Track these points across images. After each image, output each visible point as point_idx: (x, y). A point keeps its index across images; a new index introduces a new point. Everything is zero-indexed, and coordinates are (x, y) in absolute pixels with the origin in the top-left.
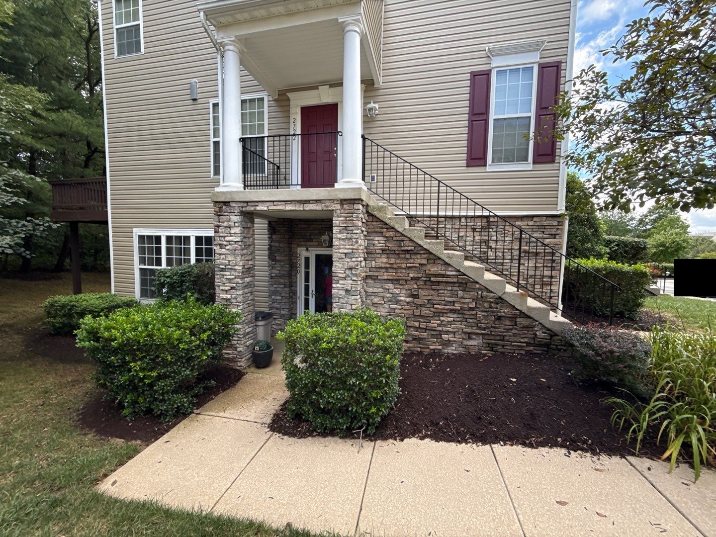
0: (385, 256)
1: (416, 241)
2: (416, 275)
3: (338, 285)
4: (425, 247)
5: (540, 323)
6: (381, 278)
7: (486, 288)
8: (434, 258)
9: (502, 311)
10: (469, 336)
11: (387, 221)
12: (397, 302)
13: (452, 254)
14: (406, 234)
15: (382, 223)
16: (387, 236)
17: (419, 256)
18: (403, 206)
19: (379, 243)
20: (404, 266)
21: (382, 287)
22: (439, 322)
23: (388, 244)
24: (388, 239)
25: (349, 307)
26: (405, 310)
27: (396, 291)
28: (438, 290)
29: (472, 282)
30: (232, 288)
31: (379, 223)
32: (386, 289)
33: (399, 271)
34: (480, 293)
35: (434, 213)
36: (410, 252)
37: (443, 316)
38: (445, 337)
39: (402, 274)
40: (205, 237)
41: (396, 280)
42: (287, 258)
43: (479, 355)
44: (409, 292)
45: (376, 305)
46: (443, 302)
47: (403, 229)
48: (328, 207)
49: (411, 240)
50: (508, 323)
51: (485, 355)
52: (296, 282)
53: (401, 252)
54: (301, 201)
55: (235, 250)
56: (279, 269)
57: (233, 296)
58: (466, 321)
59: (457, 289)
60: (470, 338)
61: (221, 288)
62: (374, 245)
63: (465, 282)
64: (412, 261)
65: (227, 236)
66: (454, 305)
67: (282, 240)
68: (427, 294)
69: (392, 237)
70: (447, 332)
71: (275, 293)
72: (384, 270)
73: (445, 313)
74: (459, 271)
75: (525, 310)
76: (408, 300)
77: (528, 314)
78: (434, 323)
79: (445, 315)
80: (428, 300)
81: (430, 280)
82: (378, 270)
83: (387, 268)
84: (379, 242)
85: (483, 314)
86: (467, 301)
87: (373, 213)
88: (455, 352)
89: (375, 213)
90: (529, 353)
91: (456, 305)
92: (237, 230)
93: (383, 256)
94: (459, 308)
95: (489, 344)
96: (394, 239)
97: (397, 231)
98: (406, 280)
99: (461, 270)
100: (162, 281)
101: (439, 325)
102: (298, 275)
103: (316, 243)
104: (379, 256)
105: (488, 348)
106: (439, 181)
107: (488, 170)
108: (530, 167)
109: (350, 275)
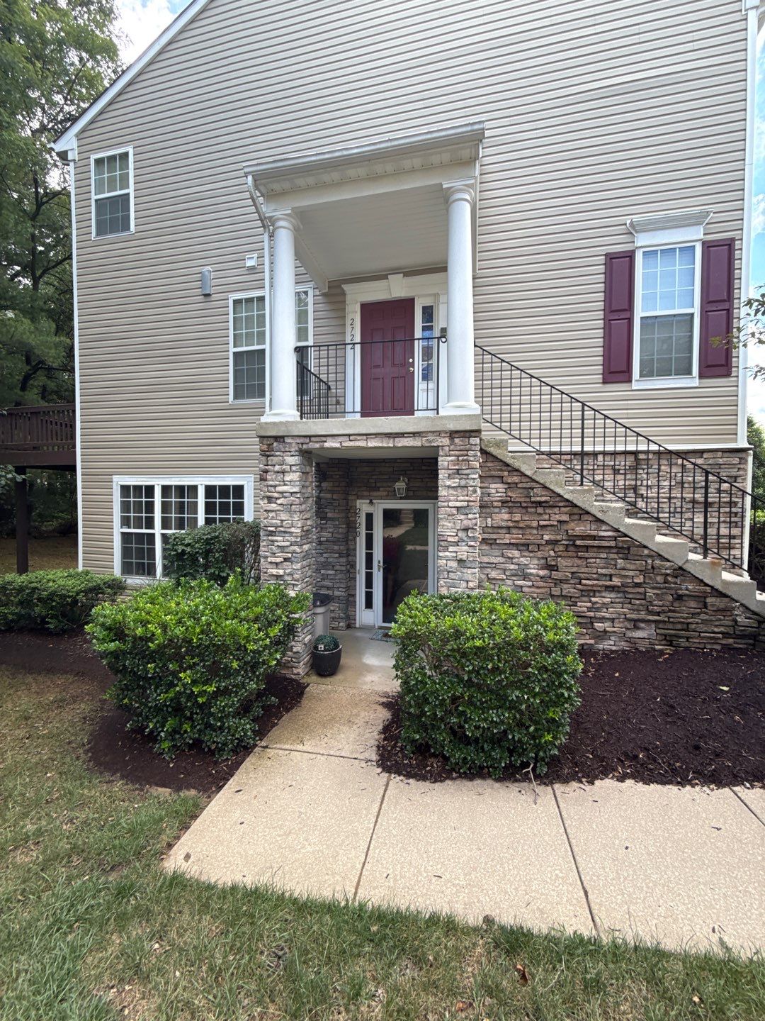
0: (507, 510)
1: (552, 488)
2: (553, 538)
3: (447, 554)
4: (566, 496)
5: (742, 604)
6: (501, 542)
7: (660, 555)
8: (580, 513)
9: (683, 587)
10: (636, 624)
11: (510, 461)
12: (525, 577)
13: (606, 506)
14: (537, 479)
15: (501, 463)
16: (509, 481)
17: (556, 510)
18: (530, 438)
19: (497, 492)
20: (535, 524)
21: (503, 555)
22: (589, 604)
23: (510, 494)
24: (511, 486)
25: (464, 584)
26: (538, 587)
27: (524, 561)
28: (587, 558)
29: (638, 547)
30: (286, 560)
31: (496, 464)
32: (509, 558)
33: (528, 531)
34: (650, 561)
35: (577, 448)
36: (544, 505)
37: (594, 596)
38: (598, 625)
39: (532, 536)
40: (220, 486)
41: (523, 545)
42: (342, 515)
43: (651, 655)
44: (543, 562)
45: (494, 582)
46: (595, 576)
47: (533, 472)
48: (430, 442)
49: (545, 487)
50: (693, 604)
51: (662, 653)
52: (355, 550)
53: (530, 505)
54: (391, 434)
55: (291, 505)
56: (331, 530)
57: (287, 571)
58: (630, 603)
59: (616, 556)
60: (636, 628)
61: (269, 560)
62: (489, 494)
63: (626, 547)
64: (546, 517)
65: (280, 485)
66: (611, 580)
67: (336, 489)
68: (571, 564)
69: (517, 484)
70: (602, 620)
71: (325, 565)
72: (504, 531)
73: (599, 591)
74: (617, 530)
75: (719, 586)
76: (542, 573)
77: (724, 591)
78: (583, 606)
79: (597, 594)
80: (572, 573)
81: (574, 545)
82: (496, 530)
83: (509, 528)
84: (497, 490)
85: (655, 591)
86: (631, 573)
87: (489, 450)
88: (614, 648)
89: (492, 450)
90: (725, 648)
91: (614, 579)
92: (295, 476)
93: (503, 511)
94: (620, 584)
95: (666, 636)
96: (519, 486)
97: (523, 475)
98: (538, 545)
99: (621, 529)
100: (180, 551)
101: (590, 609)
102: (358, 538)
103: (385, 493)
104: (497, 510)
105: (663, 642)
106: (584, 405)
107: (634, 388)
108: (696, 382)
109: (465, 539)
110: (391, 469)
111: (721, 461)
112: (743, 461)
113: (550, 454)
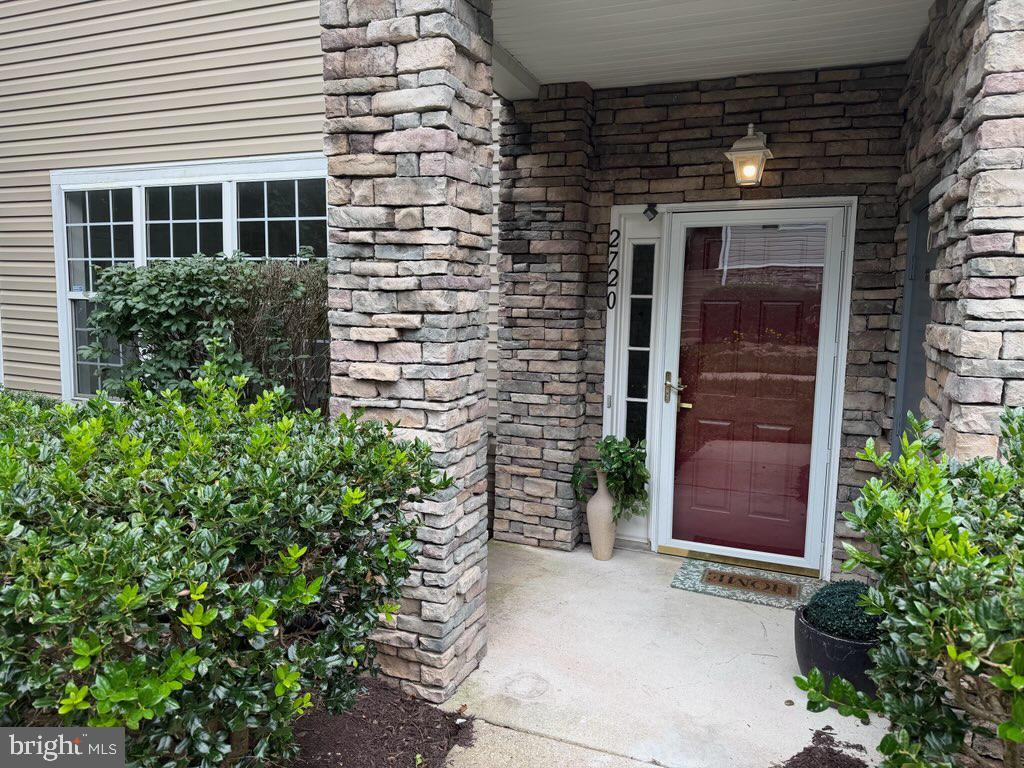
42: (572, 246)
52: (601, 342)
56: (540, 288)
67: (556, 172)
71: (522, 380)
102: (610, 313)
103: (694, 183)
110: (716, 111)
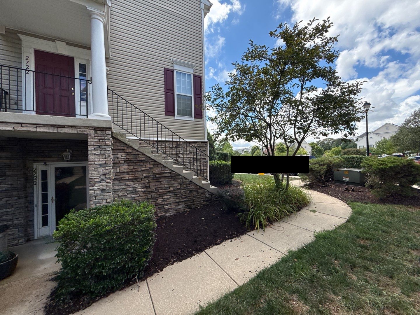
0: (127, 164)
1: (146, 154)
2: (147, 175)
3: (94, 187)
4: (152, 158)
5: (207, 191)
6: (125, 179)
7: (185, 177)
8: (157, 164)
9: (192, 187)
10: (178, 203)
11: (127, 143)
12: (136, 193)
13: (167, 161)
14: (140, 151)
15: (123, 144)
16: (127, 152)
17: (148, 163)
18: (136, 134)
19: (122, 157)
20: (139, 170)
21: (125, 185)
22: (162, 199)
23: (128, 157)
24: (128, 154)
25: (105, 201)
26: (142, 196)
27: (136, 186)
28: (161, 182)
29: (178, 175)
31: (121, 144)
32: (128, 185)
33: (137, 173)
34: (182, 180)
35: (156, 139)
36: (143, 161)
37: (164, 196)
38: (166, 207)
39: (138, 175)
41: (135, 179)
43: (184, 213)
44: (144, 185)
45: (121, 197)
46: (164, 188)
47: (138, 148)
48: (83, 131)
49: (143, 154)
50: (195, 193)
51: (187, 212)
53: (137, 162)
58: (176, 196)
59: (171, 180)
60: (179, 205)
62: (118, 158)
63: (174, 176)
64: (144, 166)
66: (169, 189)
68: (155, 185)
69: (131, 153)
70: (167, 204)
72: (126, 174)
73: (166, 194)
74: (171, 170)
75: (201, 186)
76: (143, 190)
77: (203, 187)
78: (160, 201)
79: (165, 195)
80: (156, 188)
81: (156, 177)
82: (122, 174)
83: (128, 172)
84: (122, 156)
85: (184, 190)
86: (176, 185)
87: (117, 137)
88: (172, 214)
89: (118, 137)
90: (204, 205)
91: (171, 188)
93: (125, 165)
94: (172, 190)
95: (187, 205)
96: (132, 153)
97: (134, 149)
98: (141, 178)
99: (172, 169)
101: (162, 201)
103: (56, 159)
104: (122, 165)
105: (187, 208)
106: (157, 122)
107: (175, 118)
108: (193, 119)
109: (105, 179)
111: (201, 145)
112: (206, 145)
113: (145, 140)
